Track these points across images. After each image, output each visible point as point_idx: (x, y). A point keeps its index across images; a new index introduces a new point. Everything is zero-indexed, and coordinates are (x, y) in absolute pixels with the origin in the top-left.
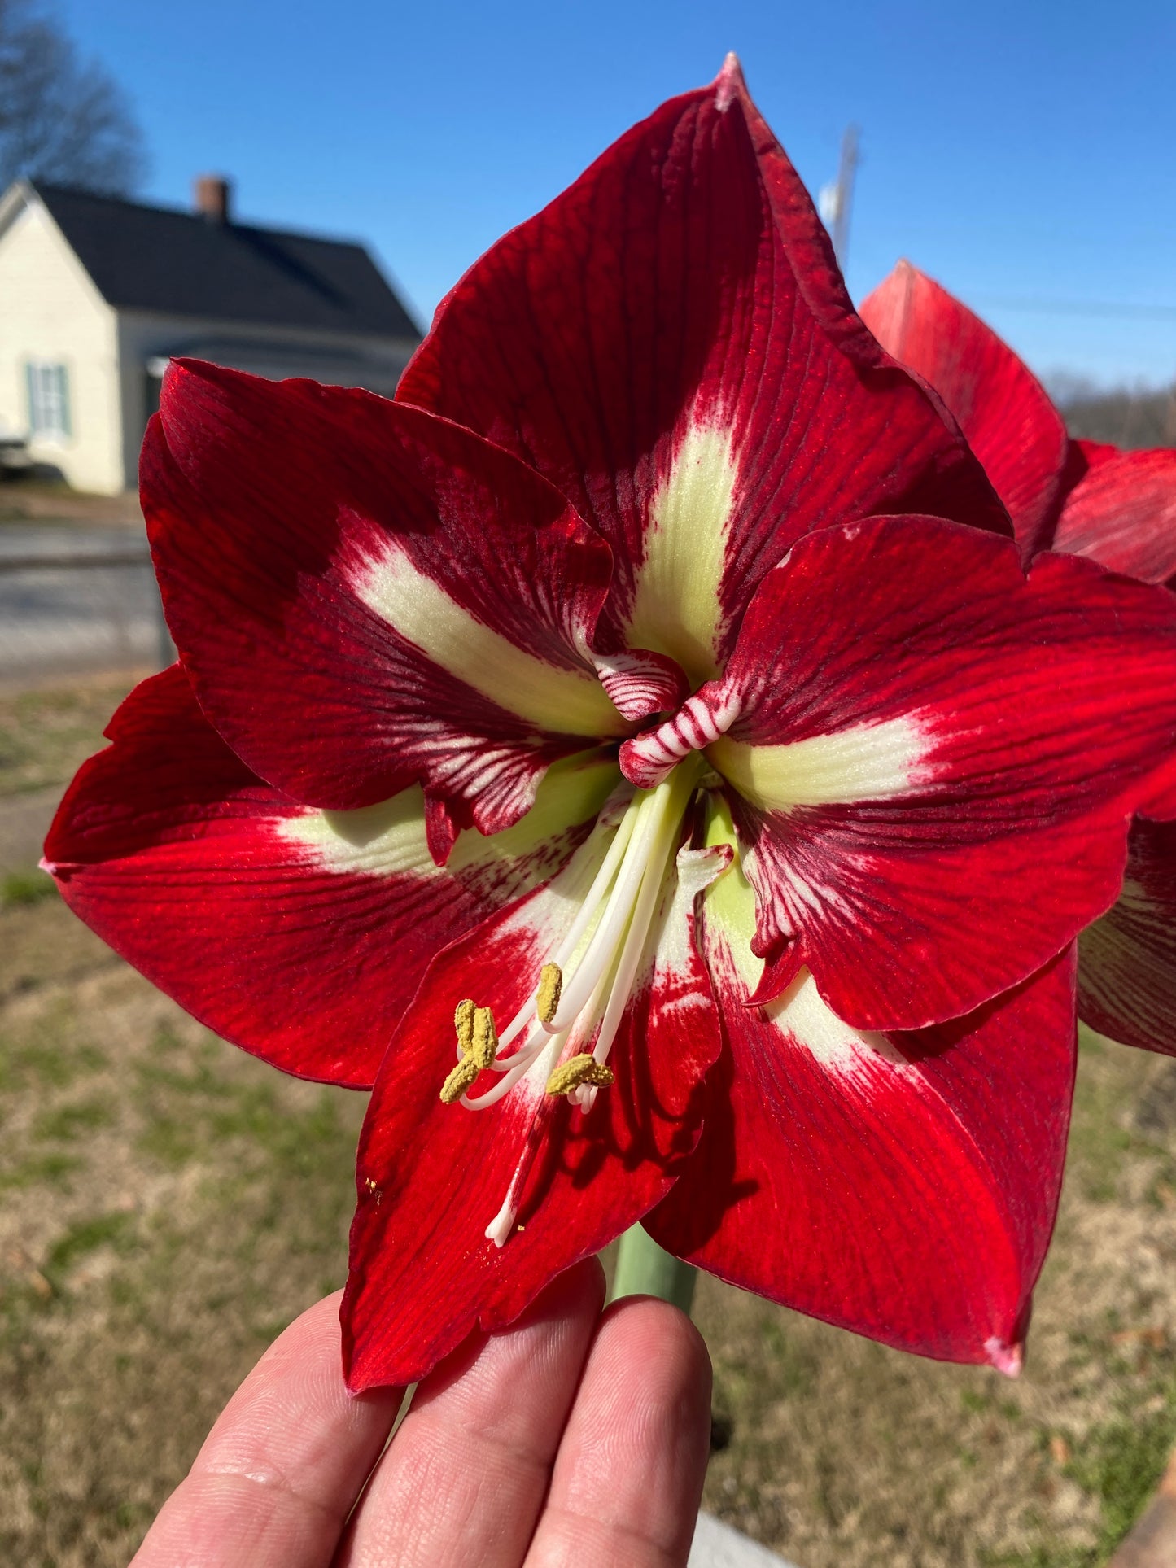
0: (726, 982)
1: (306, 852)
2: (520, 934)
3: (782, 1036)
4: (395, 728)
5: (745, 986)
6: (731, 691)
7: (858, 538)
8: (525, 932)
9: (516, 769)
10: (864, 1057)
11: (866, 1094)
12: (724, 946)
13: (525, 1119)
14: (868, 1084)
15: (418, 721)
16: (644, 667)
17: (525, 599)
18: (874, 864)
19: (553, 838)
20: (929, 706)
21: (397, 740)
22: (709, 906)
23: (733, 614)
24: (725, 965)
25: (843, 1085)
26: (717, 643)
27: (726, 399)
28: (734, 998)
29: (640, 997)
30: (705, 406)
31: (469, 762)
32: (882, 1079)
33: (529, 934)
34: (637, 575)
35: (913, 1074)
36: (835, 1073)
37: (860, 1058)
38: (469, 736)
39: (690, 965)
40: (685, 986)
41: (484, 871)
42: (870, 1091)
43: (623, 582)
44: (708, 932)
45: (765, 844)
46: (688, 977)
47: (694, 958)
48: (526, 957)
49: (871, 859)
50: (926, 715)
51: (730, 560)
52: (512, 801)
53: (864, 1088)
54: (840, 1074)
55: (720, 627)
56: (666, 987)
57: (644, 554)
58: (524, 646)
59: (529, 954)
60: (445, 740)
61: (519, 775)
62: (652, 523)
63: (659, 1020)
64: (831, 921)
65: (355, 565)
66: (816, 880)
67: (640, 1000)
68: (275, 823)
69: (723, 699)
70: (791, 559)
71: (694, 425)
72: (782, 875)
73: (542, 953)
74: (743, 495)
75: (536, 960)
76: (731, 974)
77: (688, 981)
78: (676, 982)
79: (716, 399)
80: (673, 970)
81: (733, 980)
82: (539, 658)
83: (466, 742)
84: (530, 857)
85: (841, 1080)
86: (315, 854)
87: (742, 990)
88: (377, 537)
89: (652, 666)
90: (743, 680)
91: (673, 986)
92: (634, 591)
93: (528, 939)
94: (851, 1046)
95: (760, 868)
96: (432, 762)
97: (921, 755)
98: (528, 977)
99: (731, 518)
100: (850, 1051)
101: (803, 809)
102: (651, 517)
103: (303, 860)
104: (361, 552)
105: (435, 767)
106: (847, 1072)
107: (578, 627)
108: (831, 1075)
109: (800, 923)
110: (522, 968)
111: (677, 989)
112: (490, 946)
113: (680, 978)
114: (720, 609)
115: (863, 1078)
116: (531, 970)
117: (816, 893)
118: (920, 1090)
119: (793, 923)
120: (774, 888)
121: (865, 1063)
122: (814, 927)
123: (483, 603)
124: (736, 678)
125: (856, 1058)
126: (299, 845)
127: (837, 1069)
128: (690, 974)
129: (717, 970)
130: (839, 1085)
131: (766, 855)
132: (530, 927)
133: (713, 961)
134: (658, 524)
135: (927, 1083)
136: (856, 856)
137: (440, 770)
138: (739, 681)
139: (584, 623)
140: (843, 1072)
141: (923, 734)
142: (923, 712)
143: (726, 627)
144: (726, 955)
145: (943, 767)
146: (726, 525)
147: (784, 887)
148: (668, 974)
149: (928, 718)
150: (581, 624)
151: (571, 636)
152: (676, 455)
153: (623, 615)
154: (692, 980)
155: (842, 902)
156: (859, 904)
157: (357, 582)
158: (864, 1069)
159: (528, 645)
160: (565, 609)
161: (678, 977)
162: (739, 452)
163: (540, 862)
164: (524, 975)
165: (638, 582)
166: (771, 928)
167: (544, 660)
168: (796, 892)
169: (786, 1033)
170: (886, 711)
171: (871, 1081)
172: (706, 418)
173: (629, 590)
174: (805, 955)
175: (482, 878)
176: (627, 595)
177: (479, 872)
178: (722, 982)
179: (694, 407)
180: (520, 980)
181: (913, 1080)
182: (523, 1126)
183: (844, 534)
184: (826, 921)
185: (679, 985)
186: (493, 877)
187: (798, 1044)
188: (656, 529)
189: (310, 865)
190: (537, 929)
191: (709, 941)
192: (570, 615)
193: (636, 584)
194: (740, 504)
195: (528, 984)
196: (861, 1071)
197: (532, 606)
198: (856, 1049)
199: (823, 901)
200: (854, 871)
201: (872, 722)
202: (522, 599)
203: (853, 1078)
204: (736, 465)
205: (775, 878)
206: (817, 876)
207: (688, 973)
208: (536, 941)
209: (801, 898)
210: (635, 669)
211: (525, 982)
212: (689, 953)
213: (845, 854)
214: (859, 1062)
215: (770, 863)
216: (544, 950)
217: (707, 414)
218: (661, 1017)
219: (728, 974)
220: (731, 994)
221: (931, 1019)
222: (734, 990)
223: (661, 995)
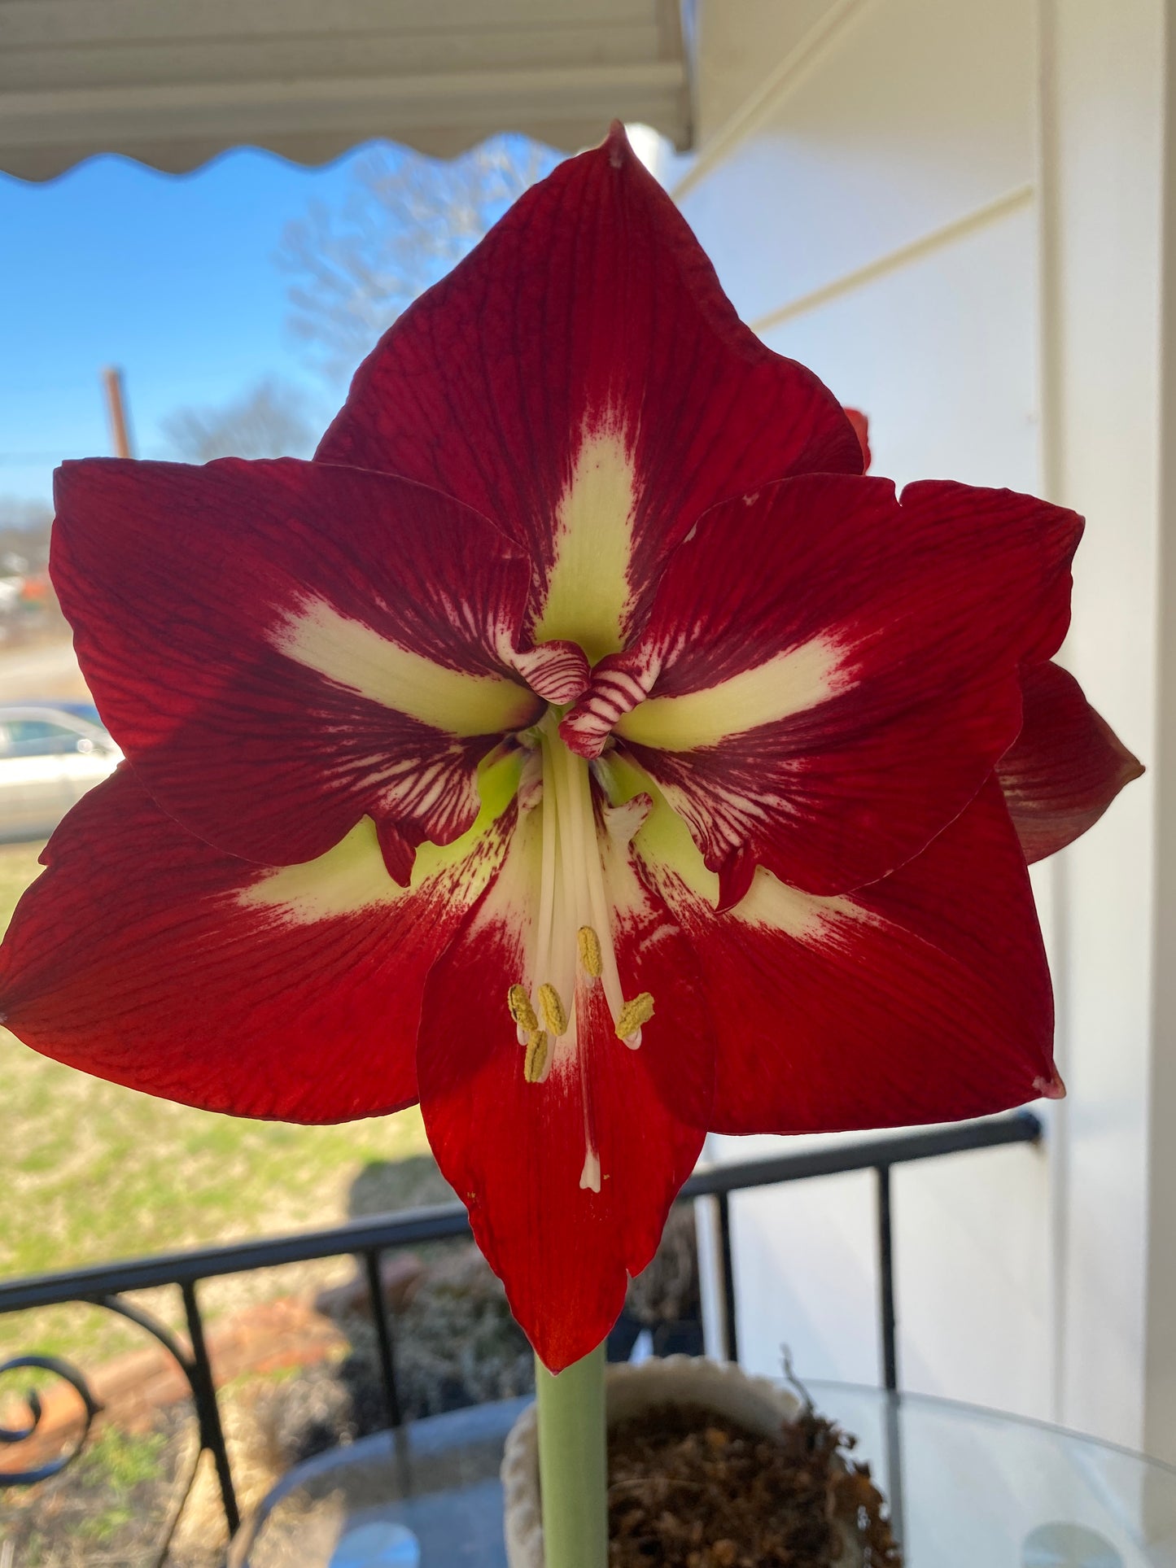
0: (684, 904)
1: (276, 913)
2: (491, 927)
3: (753, 928)
4: (341, 769)
5: (705, 901)
6: (651, 656)
7: (757, 503)
8: (495, 923)
9: (456, 778)
10: (832, 920)
11: (843, 948)
12: (672, 876)
13: (562, 1083)
14: (842, 939)
15: (360, 759)
16: (559, 655)
17: (451, 618)
18: (806, 763)
19: (485, 833)
20: (834, 624)
21: (344, 781)
22: (642, 848)
23: (641, 590)
24: (678, 891)
25: (821, 948)
26: (624, 619)
27: (615, 407)
28: (696, 914)
29: (618, 945)
30: (596, 417)
31: (416, 783)
32: (852, 932)
33: (499, 925)
34: (549, 575)
35: (875, 919)
36: (810, 941)
37: (829, 922)
38: (406, 759)
39: (648, 903)
40: (651, 922)
41: (440, 880)
42: (846, 945)
43: (537, 584)
44: (650, 869)
45: (690, 779)
46: (651, 914)
47: (649, 896)
48: (504, 945)
49: (803, 760)
50: (835, 631)
51: (637, 543)
52: (463, 806)
53: (840, 944)
54: (815, 940)
55: (628, 604)
56: (635, 927)
57: (555, 554)
58: (447, 663)
59: (505, 941)
60: (388, 768)
61: (460, 781)
62: (560, 528)
63: (641, 958)
64: (777, 821)
65: (278, 625)
66: (755, 792)
67: (618, 947)
68: (234, 895)
69: (644, 664)
70: (697, 533)
71: (589, 436)
72: (717, 798)
73: (516, 937)
74: (642, 488)
75: (514, 945)
76: (688, 896)
77: (652, 917)
78: (642, 921)
79: (606, 409)
80: (636, 912)
81: (690, 900)
82: (460, 671)
83: (406, 765)
84: (473, 856)
85: (818, 945)
86: (286, 912)
87: (702, 905)
88: (296, 594)
89: (565, 653)
90: (662, 643)
91: (641, 926)
92: (546, 590)
93: (499, 929)
94: (818, 915)
95: (691, 799)
96: (382, 792)
97: (837, 664)
98: (513, 961)
99: (634, 509)
100: (818, 919)
101: (732, 738)
102: (559, 523)
103: (275, 921)
104: (280, 610)
105: (385, 796)
106: (822, 936)
107: (502, 633)
108: (808, 944)
109: (744, 832)
110: (503, 957)
111: (645, 927)
112: (468, 947)
113: (645, 917)
114: (628, 589)
115: (836, 936)
116: (512, 955)
117: (756, 803)
118: (883, 929)
119: (739, 834)
120: (712, 811)
121: (834, 925)
122: (760, 831)
123: (410, 632)
124: (655, 643)
125: (826, 924)
126: (268, 908)
127: (811, 937)
128: (651, 911)
129: (672, 897)
130: (817, 949)
131: (694, 788)
132: (496, 918)
133: (665, 892)
134: (567, 526)
135: (889, 922)
136: (789, 762)
137: (390, 798)
138: (658, 645)
139: (509, 628)
140: (818, 938)
141: (836, 647)
142: (831, 630)
143: (634, 603)
144: (676, 882)
145: (855, 668)
146: (629, 516)
147: (723, 809)
148: (633, 917)
149: (836, 633)
150: (505, 630)
151: (495, 643)
152: (575, 464)
153: (535, 613)
154: (655, 915)
155: (784, 803)
156: (800, 799)
157: (280, 641)
158: (835, 929)
159: (450, 661)
160: (490, 619)
161: (642, 917)
162: (633, 452)
163: (481, 859)
164: (508, 962)
165: (550, 581)
166: (723, 845)
167: (464, 672)
168: (735, 808)
169: (756, 925)
170: (798, 638)
171: (844, 937)
172: (599, 428)
173: (542, 589)
174: (757, 856)
175: (440, 887)
176: (540, 594)
177: (436, 883)
178: (680, 906)
179: (585, 419)
180: (506, 967)
181: (876, 924)
182: (562, 1090)
183: (744, 501)
184: (772, 822)
185: (646, 923)
186: (448, 883)
187: (770, 930)
188: (565, 531)
189: (283, 924)
190: (503, 918)
191: (654, 876)
192: (495, 624)
193: (549, 583)
194: (641, 495)
195: (515, 968)
196: (834, 931)
197: (458, 623)
198: (823, 916)
199: (766, 808)
200: (790, 774)
201: (789, 649)
202: (448, 619)
203: (828, 940)
204: (632, 462)
205: (710, 803)
206: (755, 788)
207: (649, 911)
208: (507, 929)
209: (742, 812)
210: (553, 658)
211: (511, 967)
212: (642, 894)
213: (779, 763)
214: (829, 926)
215: (700, 793)
216: (517, 933)
217: (600, 423)
218: (642, 955)
219: (683, 897)
220: (692, 911)
221: (889, 869)
222: (695, 908)
223: (634, 936)
